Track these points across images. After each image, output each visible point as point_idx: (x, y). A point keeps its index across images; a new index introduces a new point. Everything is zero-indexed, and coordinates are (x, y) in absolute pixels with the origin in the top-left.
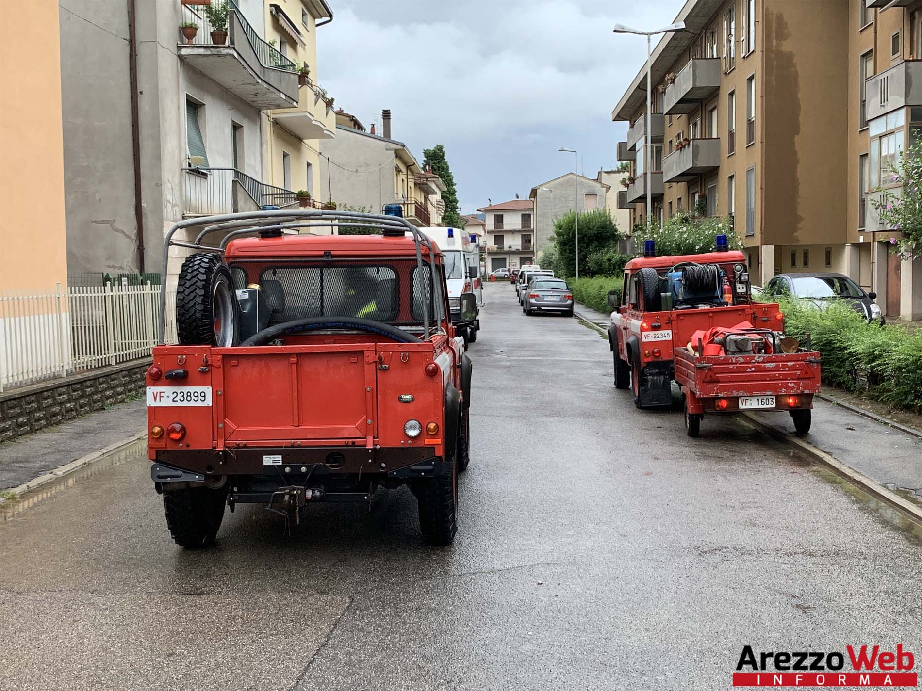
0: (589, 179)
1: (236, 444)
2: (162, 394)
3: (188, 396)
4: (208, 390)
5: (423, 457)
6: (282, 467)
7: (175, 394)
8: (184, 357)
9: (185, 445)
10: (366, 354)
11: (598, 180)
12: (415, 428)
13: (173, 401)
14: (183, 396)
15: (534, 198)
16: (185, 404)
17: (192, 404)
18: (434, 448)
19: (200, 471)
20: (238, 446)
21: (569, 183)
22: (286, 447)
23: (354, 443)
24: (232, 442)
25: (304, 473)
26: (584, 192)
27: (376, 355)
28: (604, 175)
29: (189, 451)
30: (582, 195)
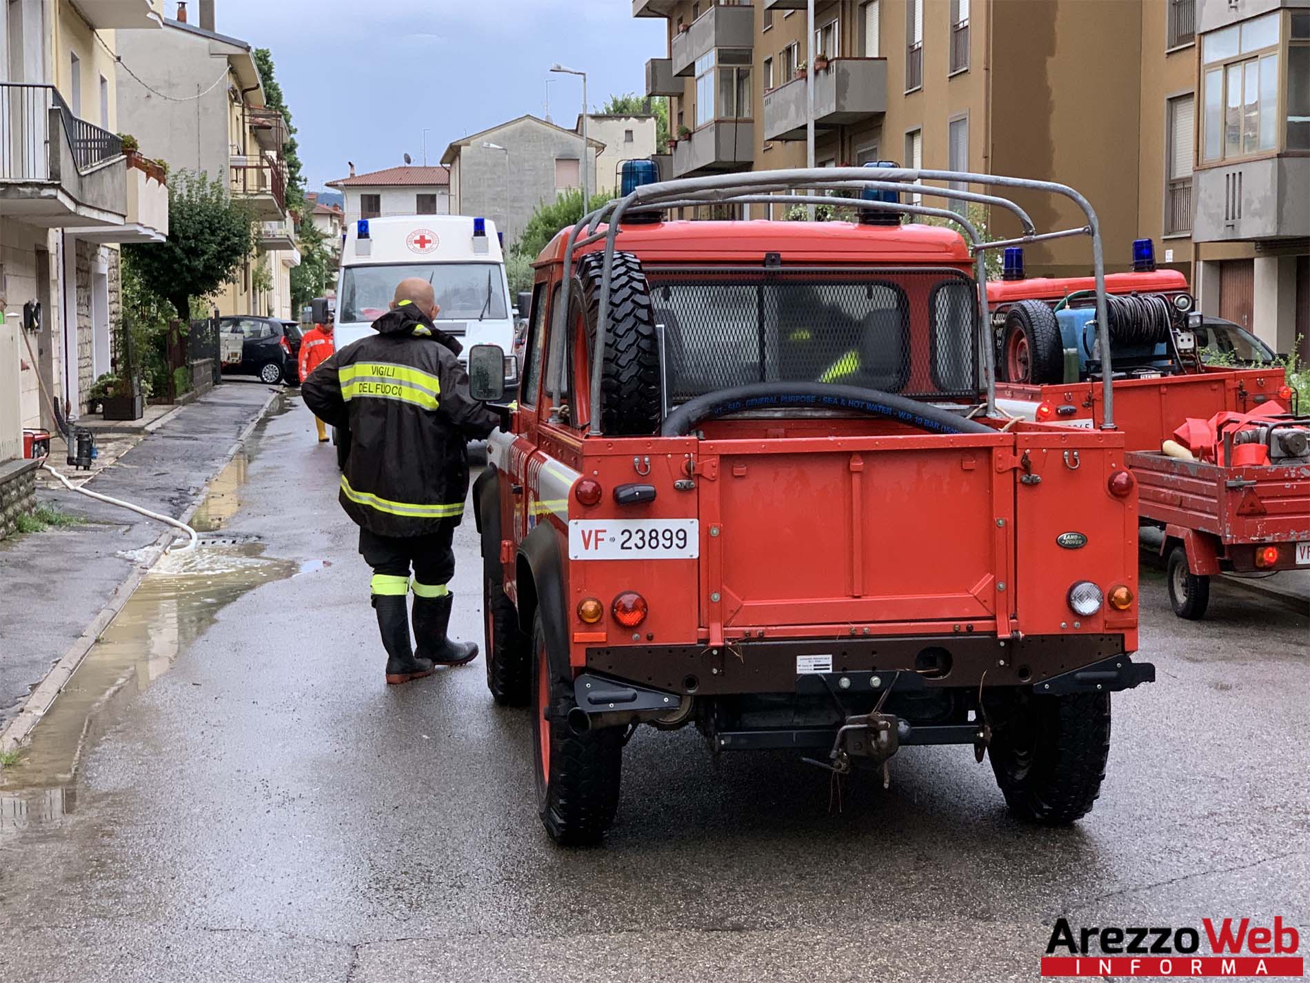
0: (563, 130)
1: (746, 635)
2: (600, 535)
3: (651, 538)
4: (692, 527)
5: (1100, 654)
6: (834, 678)
7: (627, 534)
8: (647, 459)
9: (644, 638)
10: (997, 453)
11: (577, 130)
12: (1089, 596)
13: (623, 548)
14: (642, 538)
15: (451, 163)
16: (647, 554)
17: (660, 554)
18: (1123, 635)
19: (670, 688)
20: (748, 638)
21: (525, 136)
22: (841, 637)
23: (970, 629)
24: (738, 630)
25: (876, 688)
26: (554, 154)
27: (1015, 454)
28: (589, 122)
29: (650, 650)
30: (550, 159)
